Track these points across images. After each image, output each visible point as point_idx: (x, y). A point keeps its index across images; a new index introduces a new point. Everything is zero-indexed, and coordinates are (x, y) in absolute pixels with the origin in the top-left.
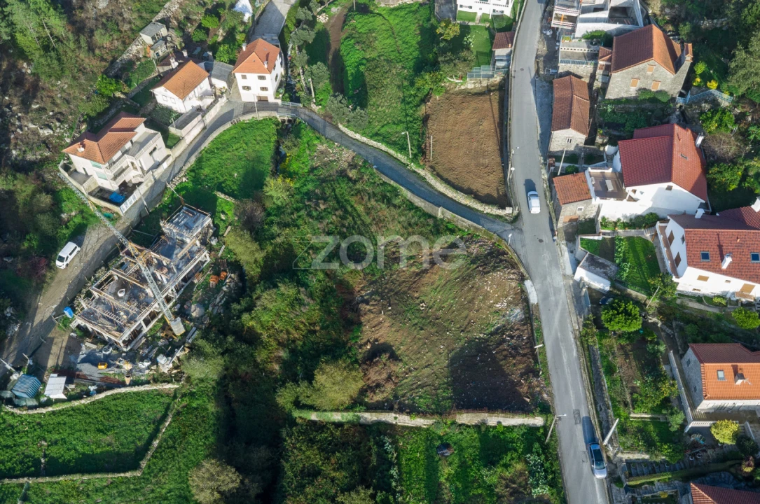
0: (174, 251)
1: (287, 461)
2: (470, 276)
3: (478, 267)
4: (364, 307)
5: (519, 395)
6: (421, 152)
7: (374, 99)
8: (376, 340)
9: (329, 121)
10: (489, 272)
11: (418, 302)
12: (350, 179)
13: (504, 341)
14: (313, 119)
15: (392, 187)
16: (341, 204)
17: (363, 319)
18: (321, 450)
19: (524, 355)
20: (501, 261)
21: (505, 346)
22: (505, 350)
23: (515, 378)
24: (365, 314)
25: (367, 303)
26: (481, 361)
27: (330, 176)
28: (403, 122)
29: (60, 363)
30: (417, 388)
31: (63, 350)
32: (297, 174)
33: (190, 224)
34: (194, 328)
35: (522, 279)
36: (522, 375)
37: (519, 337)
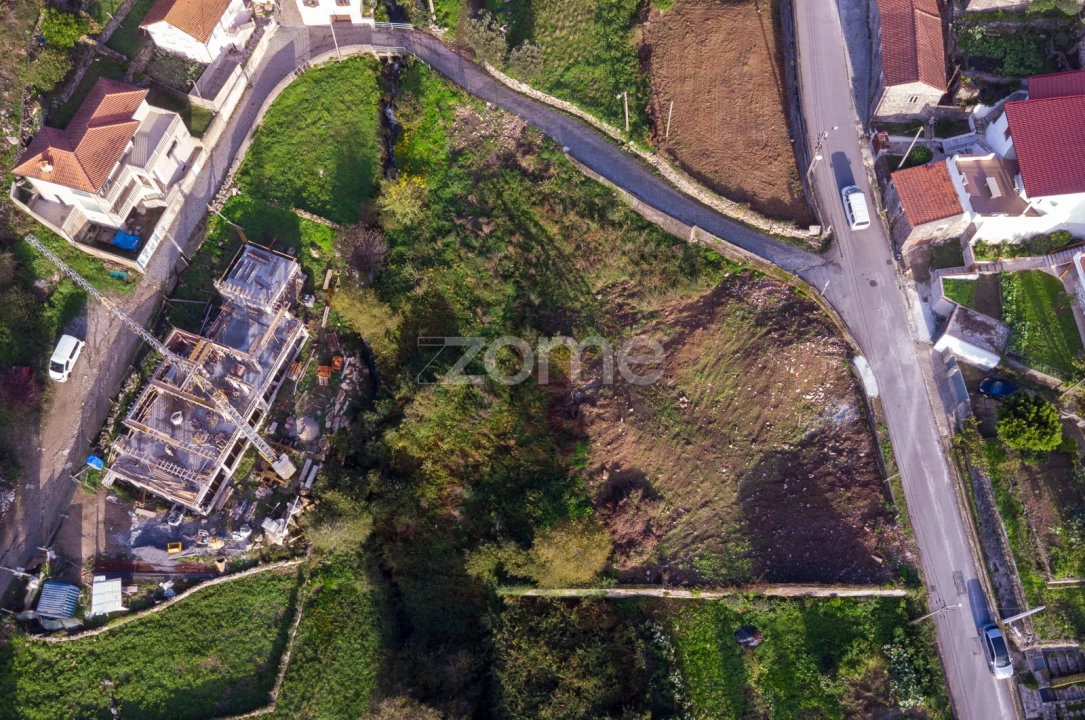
0: (248, 329)
1: (503, 670)
2: (758, 348)
3: (769, 332)
4: (589, 411)
5: (865, 552)
6: (647, 122)
7: (544, 14)
8: (617, 465)
9: (467, 56)
10: (791, 342)
11: (674, 394)
12: (524, 173)
13: (825, 458)
14: (439, 55)
15: (603, 187)
16: (518, 224)
17: (591, 431)
18: (552, 645)
19: (865, 485)
20: (810, 322)
21: (829, 467)
22: (829, 474)
23: (854, 521)
24: (592, 422)
25: (593, 405)
26: (792, 491)
27: (488, 166)
28: (605, 61)
29: (102, 549)
30: (693, 542)
31: (101, 526)
32: (427, 163)
33: (266, 278)
34: (309, 462)
35: (849, 354)
36: (865, 518)
37: (852, 452)
